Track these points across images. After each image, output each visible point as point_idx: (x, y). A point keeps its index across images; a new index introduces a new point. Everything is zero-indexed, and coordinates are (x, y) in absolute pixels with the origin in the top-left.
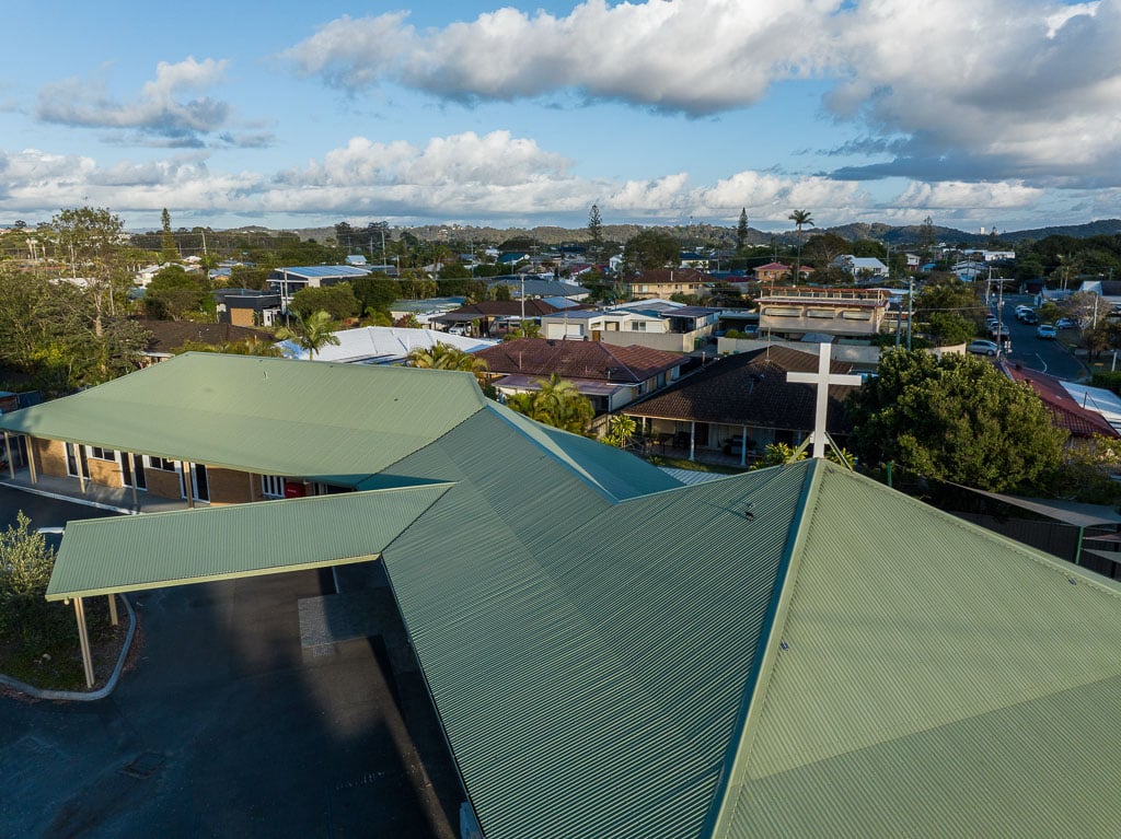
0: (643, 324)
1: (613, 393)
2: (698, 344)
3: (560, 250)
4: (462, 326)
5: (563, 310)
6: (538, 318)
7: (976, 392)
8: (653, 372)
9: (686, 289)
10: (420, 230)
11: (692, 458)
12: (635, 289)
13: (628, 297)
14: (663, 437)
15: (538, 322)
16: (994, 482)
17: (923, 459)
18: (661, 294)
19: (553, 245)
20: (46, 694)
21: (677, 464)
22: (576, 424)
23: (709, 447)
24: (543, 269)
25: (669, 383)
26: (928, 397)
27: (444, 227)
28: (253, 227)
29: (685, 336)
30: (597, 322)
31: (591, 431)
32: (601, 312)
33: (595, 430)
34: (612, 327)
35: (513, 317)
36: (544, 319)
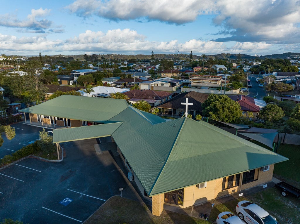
0: (164, 84)
1: (155, 102)
2: (177, 89)
3: (144, 62)
4: (120, 85)
5: (144, 81)
6: (138, 83)
7: (225, 103)
8: (165, 97)
9: (175, 75)
10: (106, 56)
11: (172, 116)
12: (162, 75)
13: (161, 77)
14: (166, 112)
15: (138, 84)
16: (227, 121)
17: (214, 117)
18: (168, 76)
19: (141, 60)
20: (51, 161)
21: (169, 118)
22: (147, 110)
23: (176, 114)
24: (139, 68)
25: (168, 100)
26: (216, 104)
27: (112, 55)
28: (60, 55)
29: (173, 87)
30: (153, 84)
31: (150, 111)
32: (153, 81)
33: (151, 111)
34: (156, 85)
35: (132, 83)
36: (140, 83)
